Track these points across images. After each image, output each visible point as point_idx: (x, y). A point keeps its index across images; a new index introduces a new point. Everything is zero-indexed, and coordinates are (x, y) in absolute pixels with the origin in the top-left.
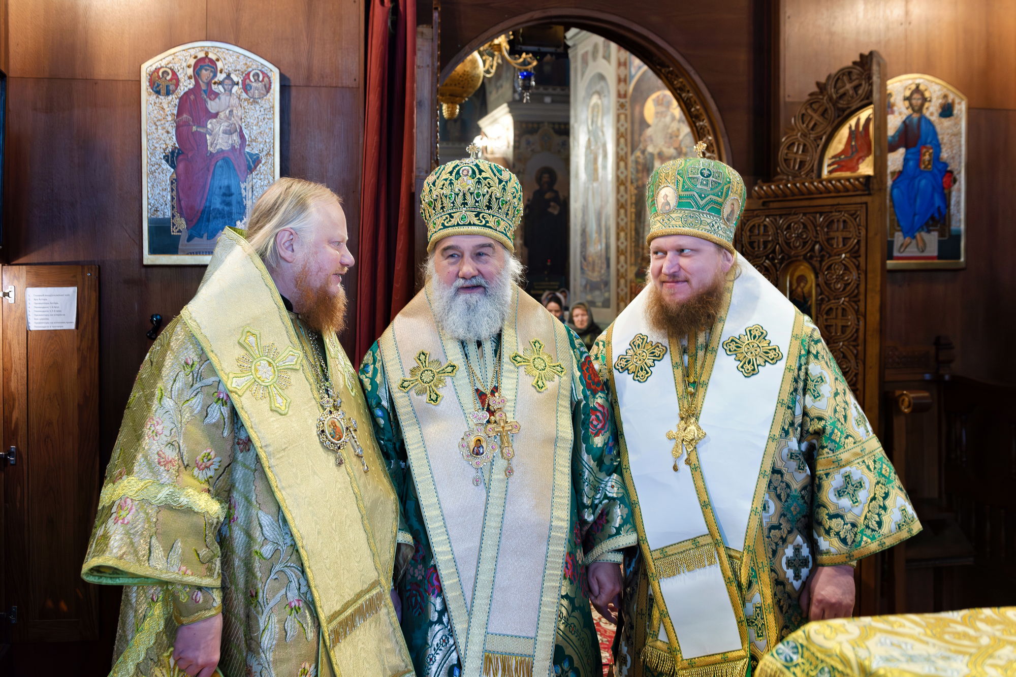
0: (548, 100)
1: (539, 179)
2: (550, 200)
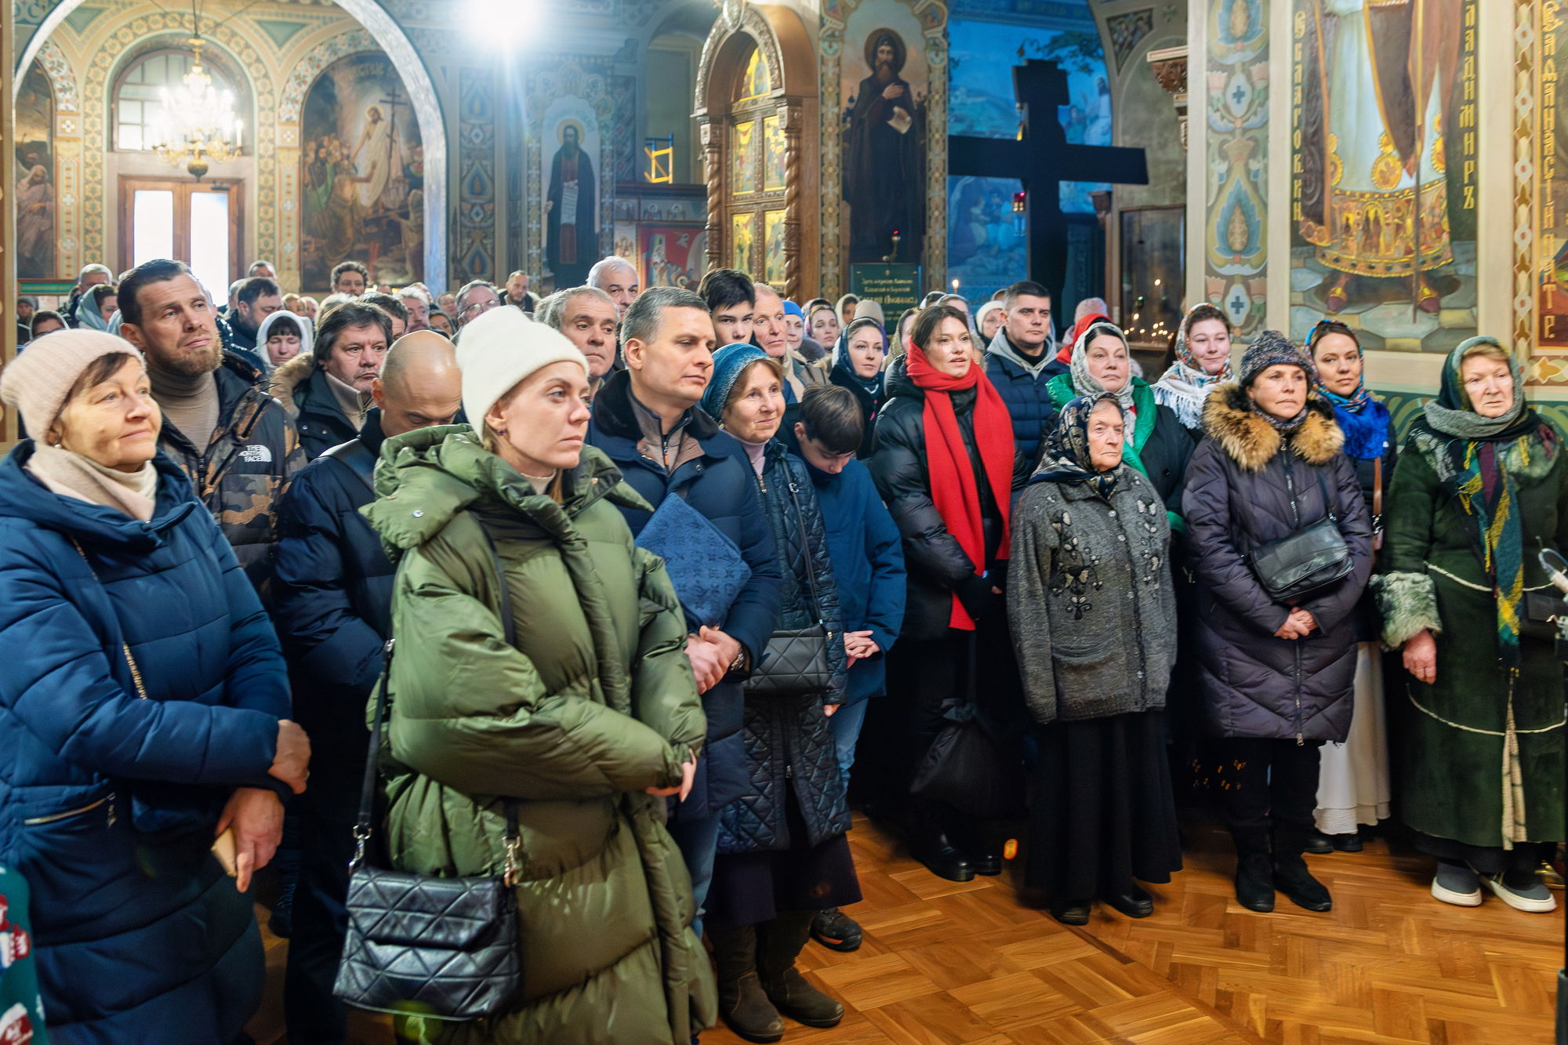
1: (871, 55)
2: (891, 103)
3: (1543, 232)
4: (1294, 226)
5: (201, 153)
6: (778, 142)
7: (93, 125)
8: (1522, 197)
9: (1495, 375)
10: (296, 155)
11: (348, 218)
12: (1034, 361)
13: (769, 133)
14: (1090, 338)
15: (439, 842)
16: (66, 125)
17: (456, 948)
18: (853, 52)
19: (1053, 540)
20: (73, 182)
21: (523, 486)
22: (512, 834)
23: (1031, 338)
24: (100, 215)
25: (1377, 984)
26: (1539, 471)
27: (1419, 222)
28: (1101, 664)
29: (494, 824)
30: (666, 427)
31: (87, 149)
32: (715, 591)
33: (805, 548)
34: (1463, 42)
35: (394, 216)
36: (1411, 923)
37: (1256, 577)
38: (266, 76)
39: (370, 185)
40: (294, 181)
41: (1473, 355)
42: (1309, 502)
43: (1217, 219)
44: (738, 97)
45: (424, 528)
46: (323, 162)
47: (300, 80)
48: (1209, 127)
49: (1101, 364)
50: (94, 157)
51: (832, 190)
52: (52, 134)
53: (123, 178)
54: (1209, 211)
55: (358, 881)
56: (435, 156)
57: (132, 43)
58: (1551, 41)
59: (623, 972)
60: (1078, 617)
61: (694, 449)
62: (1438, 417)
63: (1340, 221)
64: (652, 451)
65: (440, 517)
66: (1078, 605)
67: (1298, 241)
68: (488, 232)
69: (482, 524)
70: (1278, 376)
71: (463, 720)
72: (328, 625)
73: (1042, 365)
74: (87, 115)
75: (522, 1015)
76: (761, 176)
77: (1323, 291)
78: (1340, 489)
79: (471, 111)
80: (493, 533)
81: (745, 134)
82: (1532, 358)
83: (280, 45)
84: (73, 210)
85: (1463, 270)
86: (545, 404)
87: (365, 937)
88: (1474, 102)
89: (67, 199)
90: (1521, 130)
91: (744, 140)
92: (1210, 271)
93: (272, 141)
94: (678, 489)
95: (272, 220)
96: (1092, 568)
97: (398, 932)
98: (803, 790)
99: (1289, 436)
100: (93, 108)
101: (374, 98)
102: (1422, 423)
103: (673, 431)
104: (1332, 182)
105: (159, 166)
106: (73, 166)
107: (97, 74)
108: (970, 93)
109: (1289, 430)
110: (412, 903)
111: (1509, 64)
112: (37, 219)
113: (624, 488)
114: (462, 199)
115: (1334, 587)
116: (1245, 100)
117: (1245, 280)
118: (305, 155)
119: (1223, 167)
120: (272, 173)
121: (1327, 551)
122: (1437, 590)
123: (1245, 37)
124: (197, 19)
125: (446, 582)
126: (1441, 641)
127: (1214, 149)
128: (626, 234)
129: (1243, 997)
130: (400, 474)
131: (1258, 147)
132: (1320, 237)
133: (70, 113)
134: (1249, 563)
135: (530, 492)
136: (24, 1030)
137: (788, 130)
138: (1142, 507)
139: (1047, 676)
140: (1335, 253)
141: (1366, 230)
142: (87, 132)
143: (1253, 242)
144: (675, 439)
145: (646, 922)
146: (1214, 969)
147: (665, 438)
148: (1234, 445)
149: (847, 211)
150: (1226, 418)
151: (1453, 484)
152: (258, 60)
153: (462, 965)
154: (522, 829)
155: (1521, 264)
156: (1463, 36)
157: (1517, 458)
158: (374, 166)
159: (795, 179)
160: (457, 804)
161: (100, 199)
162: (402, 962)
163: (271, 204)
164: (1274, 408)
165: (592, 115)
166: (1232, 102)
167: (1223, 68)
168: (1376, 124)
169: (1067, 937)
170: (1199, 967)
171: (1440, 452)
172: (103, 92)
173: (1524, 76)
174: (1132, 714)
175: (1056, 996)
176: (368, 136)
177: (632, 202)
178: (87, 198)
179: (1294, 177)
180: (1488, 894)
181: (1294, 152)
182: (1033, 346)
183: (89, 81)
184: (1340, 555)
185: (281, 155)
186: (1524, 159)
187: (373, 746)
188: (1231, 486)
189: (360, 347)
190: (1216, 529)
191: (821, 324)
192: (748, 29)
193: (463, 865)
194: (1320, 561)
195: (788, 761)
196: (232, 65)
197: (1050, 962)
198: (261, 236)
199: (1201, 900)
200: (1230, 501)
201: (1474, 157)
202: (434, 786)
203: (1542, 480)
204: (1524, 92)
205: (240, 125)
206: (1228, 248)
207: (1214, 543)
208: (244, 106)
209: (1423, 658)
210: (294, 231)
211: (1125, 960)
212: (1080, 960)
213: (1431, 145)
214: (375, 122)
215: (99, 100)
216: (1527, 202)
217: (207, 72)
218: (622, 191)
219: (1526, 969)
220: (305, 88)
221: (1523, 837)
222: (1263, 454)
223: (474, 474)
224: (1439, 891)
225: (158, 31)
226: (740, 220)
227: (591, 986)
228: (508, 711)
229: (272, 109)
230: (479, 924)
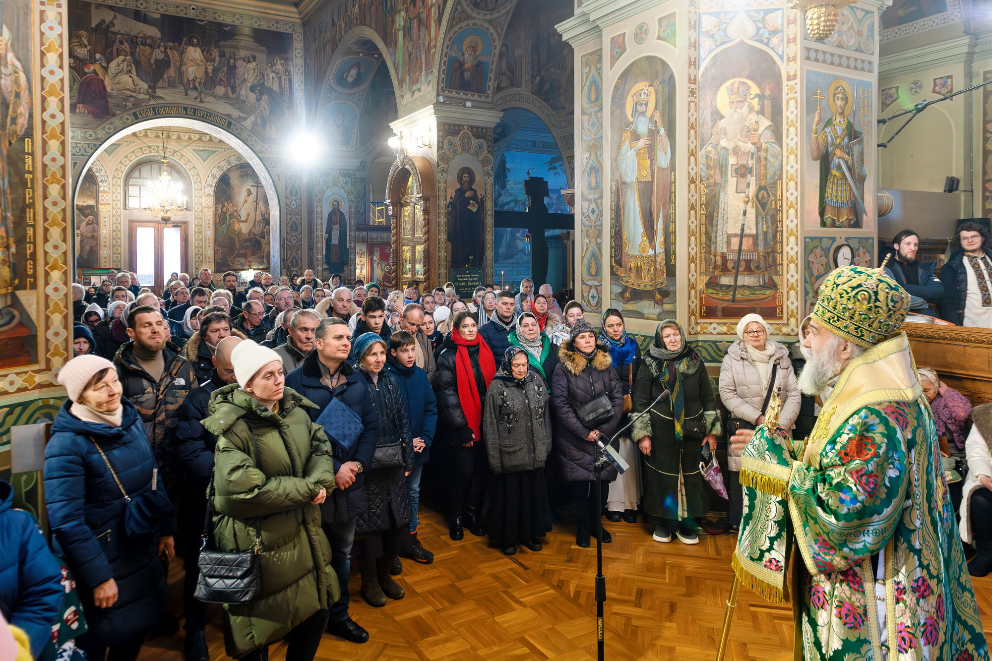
0: (469, 104)
1: (460, 179)
2: (470, 199)
3: (701, 274)
4: (612, 267)
5: (167, 211)
6: (420, 215)
7: (116, 197)
8: (691, 260)
9: (674, 335)
10: (212, 210)
11: (237, 239)
12: (507, 324)
13: (417, 211)
14: (522, 319)
15: (233, 539)
16: (103, 197)
17: (238, 578)
18: (452, 177)
19: (500, 402)
20: (107, 224)
21: (263, 408)
22: (258, 535)
23: (506, 314)
24: (120, 238)
25: (621, 575)
26: (691, 371)
27: (655, 269)
28: (518, 451)
29: (252, 532)
30: (332, 371)
31: (113, 208)
32: (350, 435)
33: (395, 411)
34: (670, 198)
35: (258, 237)
36: (641, 550)
37: (578, 417)
38: (198, 174)
39: (247, 224)
40: (211, 222)
41: (666, 327)
42: (599, 386)
43: (586, 261)
44: (404, 195)
45: (224, 427)
46: (225, 213)
47: (214, 176)
48: (583, 223)
49: (527, 329)
50: (117, 212)
51: (443, 237)
52: (97, 202)
53: (131, 222)
54: (583, 258)
55: (202, 555)
56: (275, 214)
57: (135, 160)
58: (704, 198)
59: (301, 583)
60: (509, 433)
61: (343, 380)
62: (654, 351)
63: (628, 267)
64: (327, 381)
65: (230, 422)
66: (509, 428)
67: (613, 273)
68: (299, 248)
69: (247, 423)
70: (583, 337)
71: (235, 496)
72: (196, 454)
73: (511, 325)
74: (113, 193)
75: (264, 601)
76: (414, 230)
77: (622, 294)
78: (611, 380)
79: (291, 194)
80: (251, 426)
81: (407, 210)
82: (697, 324)
83: (204, 161)
84: (107, 236)
85: (671, 288)
86: (264, 382)
87: (205, 576)
88: (674, 222)
89: (104, 231)
90: (691, 233)
91: (407, 214)
92: (583, 283)
93: (201, 204)
94: (337, 396)
95: (201, 240)
96: (515, 414)
97: (216, 573)
98: (394, 506)
99: (590, 361)
100: (116, 189)
101: (249, 184)
102: (648, 354)
103: (335, 372)
104: (626, 250)
105: (147, 216)
106: (107, 216)
107: (118, 174)
108: (515, 183)
109: (590, 358)
110: (221, 562)
111: (687, 208)
112: (90, 241)
113: (306, 401)
114: (287, 233)
115: (607, 420)
116: (596, 214)
117: (596, 287)
118: (216, 210)
119: (587, 241)
120: (201, 218)
121: (605, 406)
122: (651, 420)
123: (596, 189)
124: (165, 148)
125: (233, 446)
126: (652, 439)
127: (584, 233)
128: (361, 248)
129: (569, 582)
130: (217, 406)
131: (600, 234)
132: (621, 273)
133: (106, 192)
134: (575, 412)
135: (266, 410)
136: (75, 616)
137: (423, 211)
138: (536, 389)
139: (497, 456)
140: (625, 279)
141: (637, 270)
142: (113, 201)
143: (598, 273)
144: (336, 376)
145: (310, 564)
146: (560, 571)
147: (332, 376)
148: (569, 365)
149: (450, 245)
150: (566, 354)
151: (658, 377)
152: (194, 167)
153: (239, 584)
154: (263, 532)
155: (692, 286)
156: (670, 195)
157: (682, 366)
158: (248, 215)
159: (427, 232)
160: (239, 525)
161: (120, 231)
162: (217, 584)
163: (201, 233)
164: (583, 350)
165: (345, 195)
166: (591, 214)
167: (587, 200)
168: (639, 229)
169: (507, 560)
170: (554, 571)
171: (654, 365)
172: (121, 182)
173: (693, 212)
174: (529, 471)
175: (496, 584)
176: (246, 201)
177: (364, 234)
178: (114, 231)
179: (611, 247)
180: (674, 538)
181: (611, 237)
182: (507, 317)
183: (114, 177)
184: (609, 408)
185: (205, 210)
186: (693, 245)
187: (209, 505)
188: (569, 381)
189: (219, 330)
190: (562, 399)
191: (428, 303)
192: (407, 167)
193: (242, 548)
194: (602, 410)
195: (389, 494)
196: (183, 171)
197: (496, 570)
198: (196, 247)
199: (562, 543)
200: (568, 388)
201: (675, 244)
202: (231, 519)
203: (693, 375)
204: (693, 219)
205: (185, 198)
206: (590, 274)
207: (562, 404)
208: (188, 191)
209: (646, 445)
210: (212, 245)
211: (526, 568)
212: (510, 569)
213: (660, 238)
214: (249, 195)
215: (119, 186)
216: (694, 262)
217: (170, 174)
218: (359, 229)
219: (680, 567)
220: (216, 180)
221: (686, 516)
222: (580, 368)
223: (245, 404)
224: (656, 538)
225: (147, 154)
226: (405, 248)
227: (289, 589)
228: (251, 490)
229: (201, 190)
230: (245, 569)
